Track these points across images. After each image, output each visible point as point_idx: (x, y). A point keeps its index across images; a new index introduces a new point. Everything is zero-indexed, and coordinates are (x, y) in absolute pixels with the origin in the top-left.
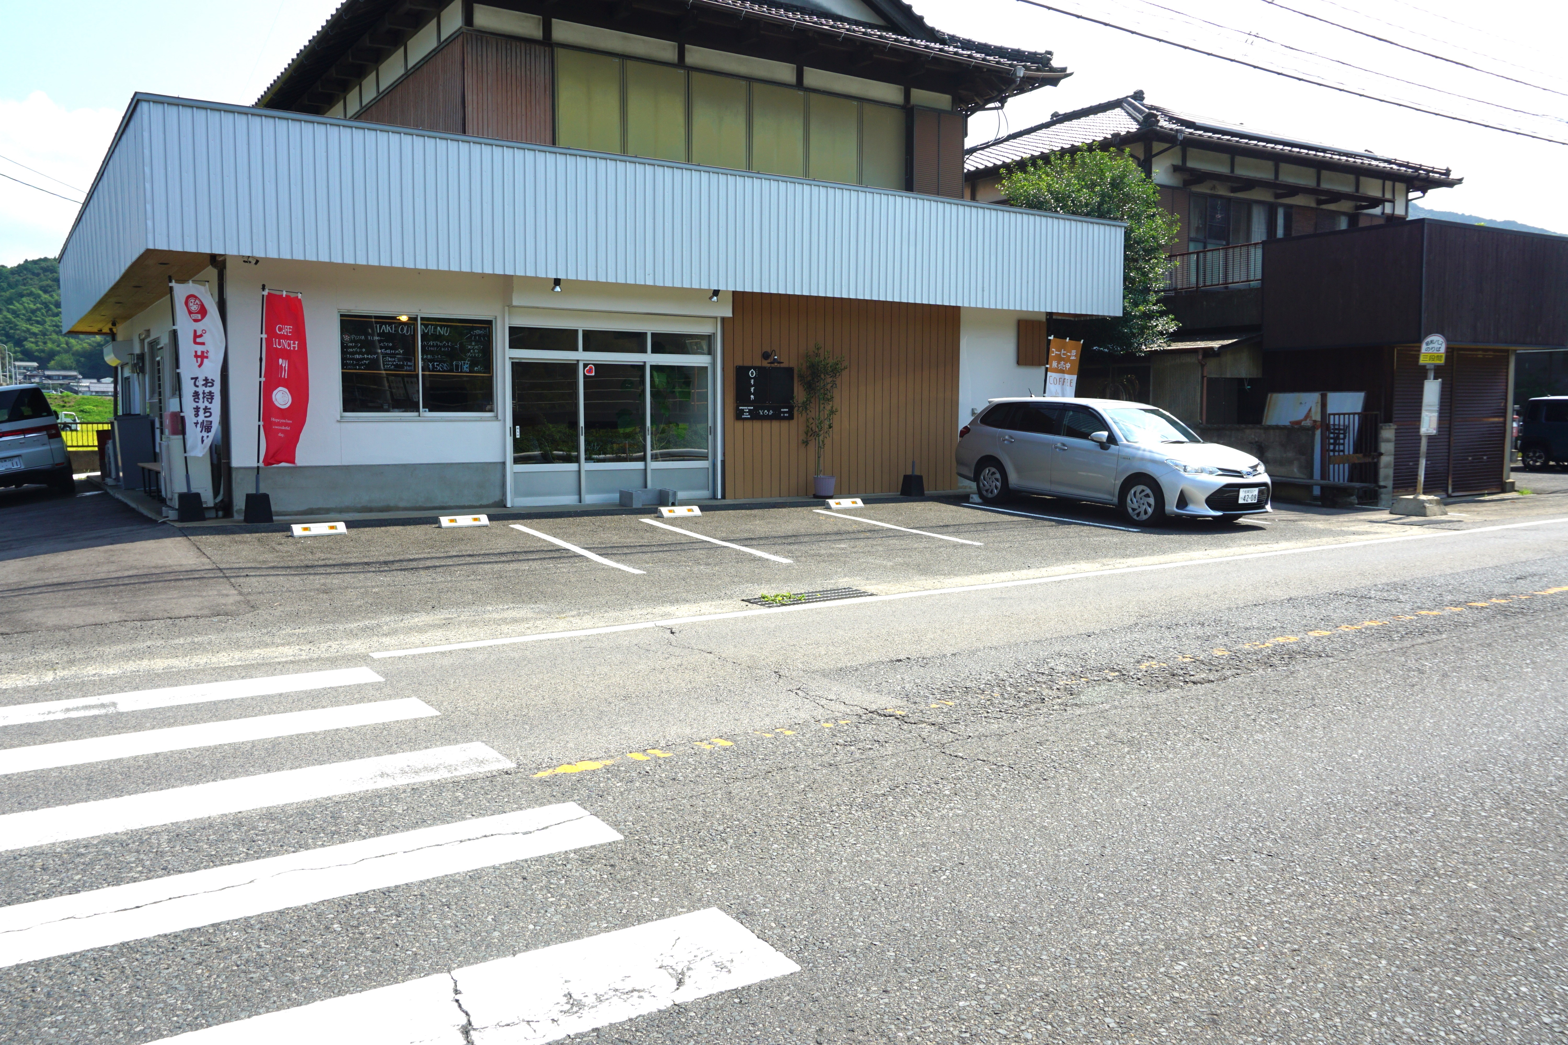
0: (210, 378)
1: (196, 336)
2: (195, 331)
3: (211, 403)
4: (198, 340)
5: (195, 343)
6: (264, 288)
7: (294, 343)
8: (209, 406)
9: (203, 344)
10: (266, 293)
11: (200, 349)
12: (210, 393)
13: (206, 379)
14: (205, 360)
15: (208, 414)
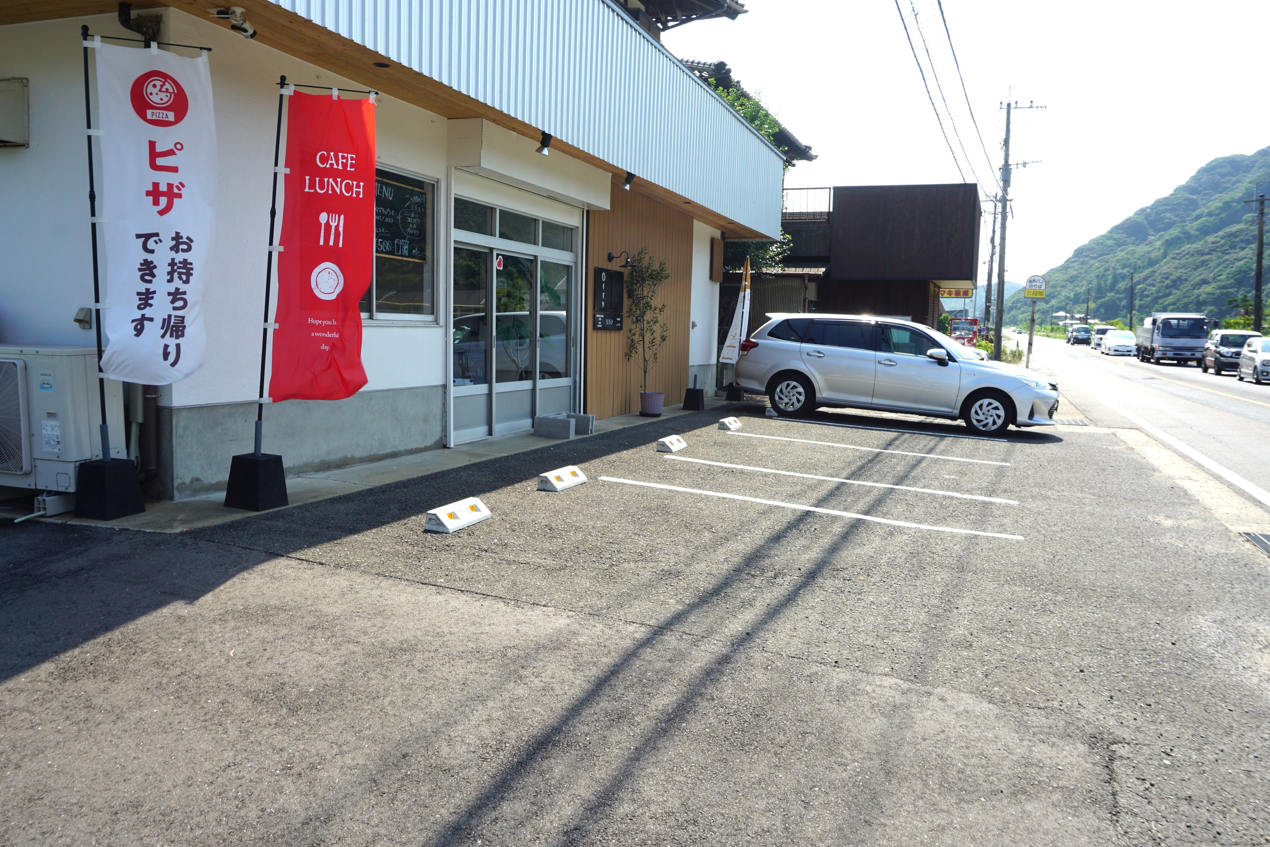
0: (184, 234)
1: (154, 154)
2: (152, 144)
3: (187, 282)
4: (160, 161)
5: (154, 166)
6: (283, 82)
7: (358, 186)
8: (183, 287)
9: (175, 169)
10: (288, 92)
11: (164, 179)
12: (185, 262)
13: (177, 237)
14: (176, 200)
15: (180, 304)
